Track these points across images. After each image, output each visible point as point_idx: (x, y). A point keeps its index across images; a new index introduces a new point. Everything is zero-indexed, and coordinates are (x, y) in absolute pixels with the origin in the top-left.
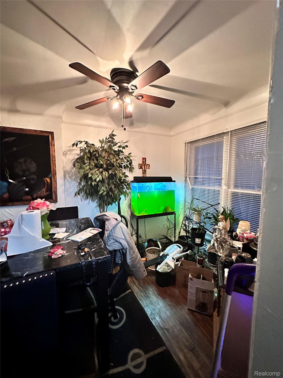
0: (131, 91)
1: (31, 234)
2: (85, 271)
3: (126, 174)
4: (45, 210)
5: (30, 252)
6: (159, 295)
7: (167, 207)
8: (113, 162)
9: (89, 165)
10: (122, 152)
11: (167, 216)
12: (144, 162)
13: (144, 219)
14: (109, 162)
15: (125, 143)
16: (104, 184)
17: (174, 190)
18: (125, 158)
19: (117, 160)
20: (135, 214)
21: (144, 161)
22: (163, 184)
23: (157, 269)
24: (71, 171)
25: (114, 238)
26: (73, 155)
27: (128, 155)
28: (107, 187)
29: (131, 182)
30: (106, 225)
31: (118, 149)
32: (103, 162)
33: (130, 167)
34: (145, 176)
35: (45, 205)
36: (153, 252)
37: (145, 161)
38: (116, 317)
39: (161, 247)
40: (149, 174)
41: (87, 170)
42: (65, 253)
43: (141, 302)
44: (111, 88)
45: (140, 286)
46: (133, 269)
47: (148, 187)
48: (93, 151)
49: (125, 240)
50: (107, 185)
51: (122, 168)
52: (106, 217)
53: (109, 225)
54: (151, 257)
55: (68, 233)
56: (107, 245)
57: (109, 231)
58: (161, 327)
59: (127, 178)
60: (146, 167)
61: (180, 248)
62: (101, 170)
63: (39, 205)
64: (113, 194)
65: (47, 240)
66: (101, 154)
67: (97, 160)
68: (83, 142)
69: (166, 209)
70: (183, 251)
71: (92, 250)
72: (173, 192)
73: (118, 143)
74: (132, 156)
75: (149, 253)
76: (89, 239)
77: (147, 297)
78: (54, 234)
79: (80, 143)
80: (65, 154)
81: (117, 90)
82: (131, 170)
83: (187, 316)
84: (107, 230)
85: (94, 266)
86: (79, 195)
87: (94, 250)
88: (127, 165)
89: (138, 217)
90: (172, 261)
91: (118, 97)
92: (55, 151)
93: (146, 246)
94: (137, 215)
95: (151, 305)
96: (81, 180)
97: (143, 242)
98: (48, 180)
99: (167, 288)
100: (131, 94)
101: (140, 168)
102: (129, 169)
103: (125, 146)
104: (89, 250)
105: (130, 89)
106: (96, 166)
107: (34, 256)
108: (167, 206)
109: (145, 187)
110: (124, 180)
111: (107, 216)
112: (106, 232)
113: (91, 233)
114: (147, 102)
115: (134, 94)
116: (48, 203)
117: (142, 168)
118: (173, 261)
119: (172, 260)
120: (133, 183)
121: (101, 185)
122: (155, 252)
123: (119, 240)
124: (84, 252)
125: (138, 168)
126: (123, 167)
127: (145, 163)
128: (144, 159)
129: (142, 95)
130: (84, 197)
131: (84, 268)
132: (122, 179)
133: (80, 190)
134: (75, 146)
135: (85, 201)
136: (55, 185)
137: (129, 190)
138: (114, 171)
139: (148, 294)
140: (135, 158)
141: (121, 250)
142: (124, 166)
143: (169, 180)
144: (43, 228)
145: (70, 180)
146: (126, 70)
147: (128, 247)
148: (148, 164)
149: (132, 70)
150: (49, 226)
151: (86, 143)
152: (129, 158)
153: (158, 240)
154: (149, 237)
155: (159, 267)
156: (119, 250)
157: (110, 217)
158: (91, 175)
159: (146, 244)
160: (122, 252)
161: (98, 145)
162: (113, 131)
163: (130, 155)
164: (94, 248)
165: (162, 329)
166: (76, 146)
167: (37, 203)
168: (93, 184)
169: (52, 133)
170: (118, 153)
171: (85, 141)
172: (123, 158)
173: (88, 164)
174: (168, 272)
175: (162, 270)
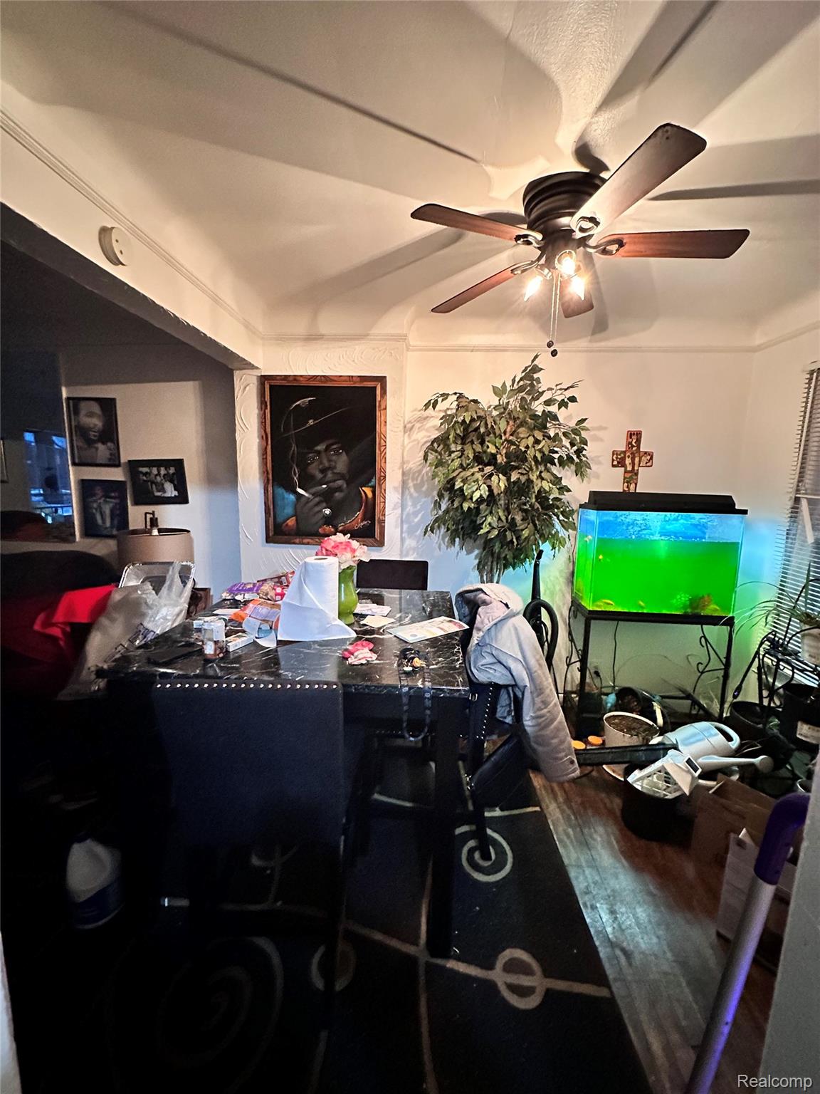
0: (578, 235)
1: (317, 603)
2: (405, 708)
3: (564, 483)
4: (348, 560)
5: (314, 642)
6: (623, 853)
7: (703, 597)
8: (525, 448)
9: (460, 457)
10: (555, 418)
11: (704, 626)
12: (633, 446)
13: (616, 622)
14: (513, 447)
15: (566, 390)
16: (493, 508)
17: (738, 543)
18: (565, 434)
19: (537, 442)
20: (583, 603)
21: (634, 441)
22: (694, 518)
23: (630, 779)
24: (420, 471)
25: (493, 653)
26: (427, 430)
27: (577, 425)
28: (503, 518)
29: (581, 506)
30: (478, 616)
31: (544, 411)
32: (497, 447)
33: (577, 460)
34: (632, 490)
35: (349, 549)
36: (629, 727)
37: (638, 441)
38: (486, 856)
39: (660, 721)
40: (647, 484)
41: (454, 471)
42: (374, 658)
43: (561, 850)
44: (519, 242)
45: (569, 808)
46: (540, 749)
47: (633, 524)
48: (472, 420)
49: (523, 665)
50: (504, 511)
51: (553, 464)
52: (482, 595)
53: (485, 618)
54: (617, 738)
55: (393, 620)
56: (475, 667)
57: (483, 632)
58: (608, 937)
59: (565, 493)
60: (637, 460)
61: (729, 739)
62: (488, 469)
63: (338, 546)
64: (517, 539)
65: (348, 625)
66: (492, 426)
67: (482, 443)
68: (449, 397)
69: (696, 602)
70: (737, 753)
71: (431, 667)
72: (733, 548)
73: (544, 391)
74: (587, 429)
75: (617, 727)
76: (434, 642)
77: (585, 844)
78: (364, 616)
79: (443, 400)
80: (408, 429)
81: (538, 242)
82: (581, 469)
83: (709, 953)
84: (479, 630)
85: (428, 703)
86: (433, 532)
87: (435, 666)
88: (568, 455)
89: (591, 612)
90: (683, 770)
91: (543, 261)
92: (386, 422)
93: (609, 705)
94: (589, 606)
95: (590, 870)
96: (441, 496)
97: (604, 690)
98: (368, 491)
99: (654, 844)
100: (583, 242)
101: (615, 463)
102: (573, 467)
103: (568, 399)
104: (425, 666)
105: (577, 230)
106: (478, 459)
107: (320, 651)
108: (703, 592)
109: (624, 524)
110: (556, 499)
111: (486, 594)
112: (474, 632)
113: (442, 629)
114: (637, 254)
115: (592, 242)
116: (355, 544)
117: (624, 465)
118: (688, 772)
119: (684, 765)
120: (585, 510)
121: (485, 511)
122: (634, 729)
123: (507, 662)
124: (413, 666)
125: (611, 463)
126: (556, 461)
127: (634, 449)
128: (635, 437)
129: (619, 236)
130: (447, 540)
131: (405, 700)
132: (551, 497)
133: (436, 521)
134: (431, 407)
135: (449, 550)
136: (382, 504)
137: (570, 530)
138: (525, 472)
139: (588, 838)
140: (600, 434)
141: (510, 689)
142: (558, 459)
143: (723, 505)
144: (343, 598)
145: (415, 495)
146: (566, 175)
147: (528, 685)
148: (646, 453)
149: (586, 170)
150: (355, 597)
151: (460, 396)
152: (580, 435)
153: (658, 698)
154: (623, 682)
155: (637, 774)
156: (506, 687)
157: (493, 596)
158: (462, 484)
159: (611, 699)
160: (515, 694)
161: (488, 401)
162: (536, 357)
163: (583, 425)
164: (436, 664)
165: (612, 945)
166: (434, 407)
167: (335, 542)
168: (466, 506)
169: (382, 380)
170: (542, 422)
171: (455, 394)
172: (561, 434)
173: (458, 454)
174: (666, 797)
175: (644, 785)
